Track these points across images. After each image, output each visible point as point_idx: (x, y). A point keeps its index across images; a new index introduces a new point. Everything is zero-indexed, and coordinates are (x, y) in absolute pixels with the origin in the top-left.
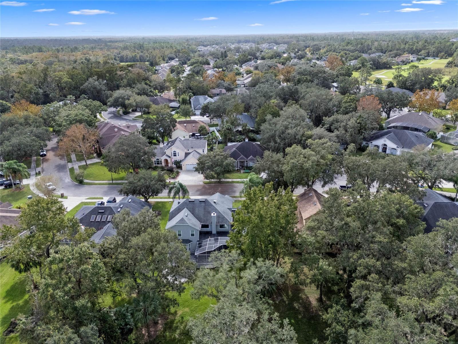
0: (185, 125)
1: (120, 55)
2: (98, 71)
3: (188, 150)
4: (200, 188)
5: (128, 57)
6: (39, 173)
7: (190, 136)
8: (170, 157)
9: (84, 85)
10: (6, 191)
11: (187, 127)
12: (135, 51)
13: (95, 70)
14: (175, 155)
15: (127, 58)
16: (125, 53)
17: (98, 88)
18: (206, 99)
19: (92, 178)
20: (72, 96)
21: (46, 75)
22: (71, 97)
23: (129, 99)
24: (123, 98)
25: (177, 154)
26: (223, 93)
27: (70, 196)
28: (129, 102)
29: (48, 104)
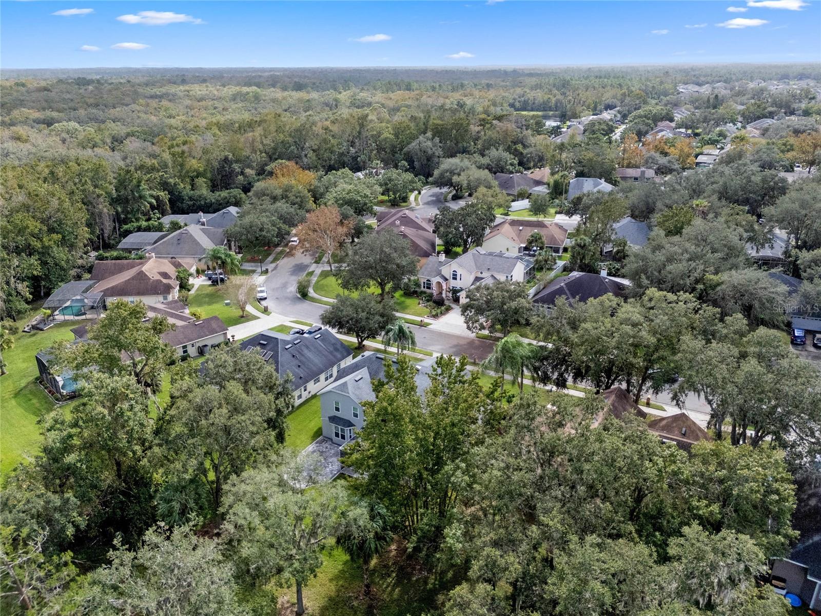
0: (521, 228)
1: (523, 99)
2: (437, 125)
3: (481, 273)
4: (462, 342)
5: (536, 102)
6: (266, 271)
7: (520, 249)
8: (446, 280)
9: (410, 146)
10: (210, 288)
11: (522, 233)
12: (551, 91)
13: (435, 122)
14: (455, 278)
15: (534, 103)
16: (531, 95)
17: (430, 152)
18: (596, 185)
19: (323, 293)
20: (379, 162)
21: (362, 126)
22: (377, 164)
23: (459, 175)
24: (452, 173)
25: (458, 277)
26: (646, 176)
27: (276, 312)
28: (459, 179)
29: (334, 172)
